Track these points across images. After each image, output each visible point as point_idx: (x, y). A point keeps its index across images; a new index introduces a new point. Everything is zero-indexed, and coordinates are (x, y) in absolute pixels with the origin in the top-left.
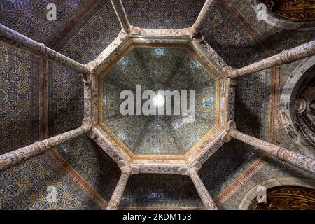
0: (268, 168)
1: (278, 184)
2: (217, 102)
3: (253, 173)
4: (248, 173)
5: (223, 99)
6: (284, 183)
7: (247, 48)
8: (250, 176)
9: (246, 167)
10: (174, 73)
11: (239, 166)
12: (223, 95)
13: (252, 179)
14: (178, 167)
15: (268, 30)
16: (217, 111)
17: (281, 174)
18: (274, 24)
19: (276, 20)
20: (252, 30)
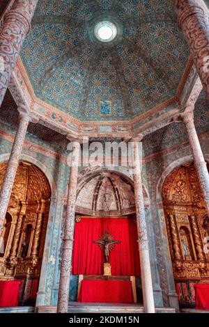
0: (52, 161)
1: (44, 171)
2: (106, 122)
3: (43, 153)
4: (41, 149)
5: (109, 130)
6: (46, 174)
7: (161, 141)
8: (40, 151)
9: (45, 145)
10: (150, 62)
11: (43, 139)
12: (114, 130)
13: (38, 154)
14: (24, 104)
15: (168, 161)
16: (97, 122)
17: (51, 170)
18: (170, 165)
19: (173, 168)
20: (174, 149)
